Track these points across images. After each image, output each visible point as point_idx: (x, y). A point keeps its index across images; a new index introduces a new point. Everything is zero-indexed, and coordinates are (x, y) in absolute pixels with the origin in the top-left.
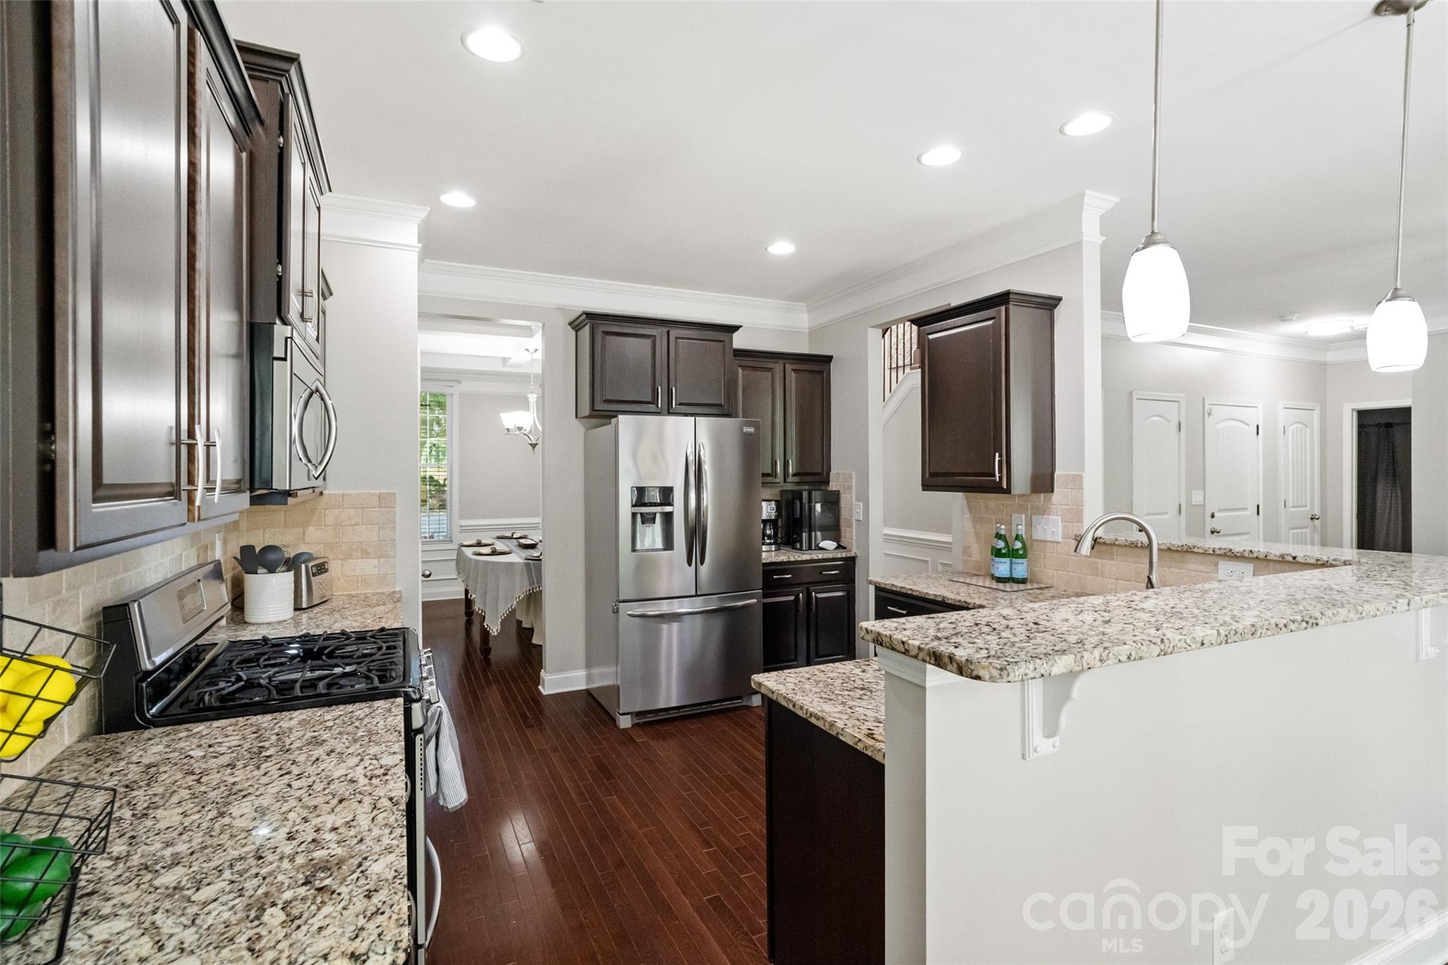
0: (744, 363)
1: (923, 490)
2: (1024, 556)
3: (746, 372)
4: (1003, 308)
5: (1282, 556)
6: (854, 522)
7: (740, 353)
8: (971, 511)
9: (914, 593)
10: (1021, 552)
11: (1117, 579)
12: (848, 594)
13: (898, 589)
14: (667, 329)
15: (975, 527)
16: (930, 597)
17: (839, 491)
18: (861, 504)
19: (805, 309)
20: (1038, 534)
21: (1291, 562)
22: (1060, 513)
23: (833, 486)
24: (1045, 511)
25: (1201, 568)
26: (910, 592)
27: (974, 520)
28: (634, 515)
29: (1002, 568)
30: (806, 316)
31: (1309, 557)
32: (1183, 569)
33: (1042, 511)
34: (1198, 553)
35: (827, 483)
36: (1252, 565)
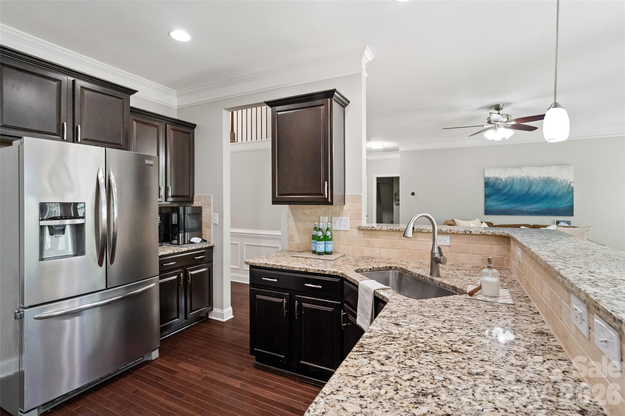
0: (137, 119)
1: (272, 204)
2: (331, 240)
3: (139, 124)
4: (329, 100)
5: (465, 232)
6: (212, 225)
7: (135, 111)
8: (294, 215)
9: (283, 268)
10: (330, 237)
11: (380, 248)
12: (209, 269)
13: (270, 267)
14: (73, 79)
15: (296, 225)
16: (296, 270)
17: (201, 207)
18: (218, 214)
19: (176, 94)
20: (335, 227)
21: (469, 234)
22: (348, 215)
23: (196, 204)
24: (340, 214)
25: (425, 239)
26: (280, 267)
27: (296, 221)
28: (42, 228)
29: (321, 247)
30: (176, 99)
31: (477, 231)
32: (415, 240)
33: (338, 215)
34: (425, 232)
35: (192, 202)
36: (449, 236)
